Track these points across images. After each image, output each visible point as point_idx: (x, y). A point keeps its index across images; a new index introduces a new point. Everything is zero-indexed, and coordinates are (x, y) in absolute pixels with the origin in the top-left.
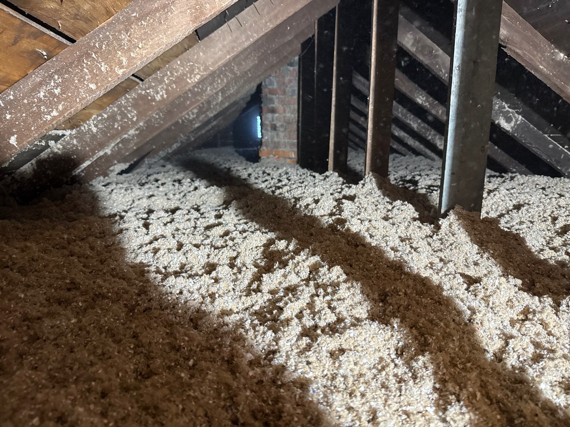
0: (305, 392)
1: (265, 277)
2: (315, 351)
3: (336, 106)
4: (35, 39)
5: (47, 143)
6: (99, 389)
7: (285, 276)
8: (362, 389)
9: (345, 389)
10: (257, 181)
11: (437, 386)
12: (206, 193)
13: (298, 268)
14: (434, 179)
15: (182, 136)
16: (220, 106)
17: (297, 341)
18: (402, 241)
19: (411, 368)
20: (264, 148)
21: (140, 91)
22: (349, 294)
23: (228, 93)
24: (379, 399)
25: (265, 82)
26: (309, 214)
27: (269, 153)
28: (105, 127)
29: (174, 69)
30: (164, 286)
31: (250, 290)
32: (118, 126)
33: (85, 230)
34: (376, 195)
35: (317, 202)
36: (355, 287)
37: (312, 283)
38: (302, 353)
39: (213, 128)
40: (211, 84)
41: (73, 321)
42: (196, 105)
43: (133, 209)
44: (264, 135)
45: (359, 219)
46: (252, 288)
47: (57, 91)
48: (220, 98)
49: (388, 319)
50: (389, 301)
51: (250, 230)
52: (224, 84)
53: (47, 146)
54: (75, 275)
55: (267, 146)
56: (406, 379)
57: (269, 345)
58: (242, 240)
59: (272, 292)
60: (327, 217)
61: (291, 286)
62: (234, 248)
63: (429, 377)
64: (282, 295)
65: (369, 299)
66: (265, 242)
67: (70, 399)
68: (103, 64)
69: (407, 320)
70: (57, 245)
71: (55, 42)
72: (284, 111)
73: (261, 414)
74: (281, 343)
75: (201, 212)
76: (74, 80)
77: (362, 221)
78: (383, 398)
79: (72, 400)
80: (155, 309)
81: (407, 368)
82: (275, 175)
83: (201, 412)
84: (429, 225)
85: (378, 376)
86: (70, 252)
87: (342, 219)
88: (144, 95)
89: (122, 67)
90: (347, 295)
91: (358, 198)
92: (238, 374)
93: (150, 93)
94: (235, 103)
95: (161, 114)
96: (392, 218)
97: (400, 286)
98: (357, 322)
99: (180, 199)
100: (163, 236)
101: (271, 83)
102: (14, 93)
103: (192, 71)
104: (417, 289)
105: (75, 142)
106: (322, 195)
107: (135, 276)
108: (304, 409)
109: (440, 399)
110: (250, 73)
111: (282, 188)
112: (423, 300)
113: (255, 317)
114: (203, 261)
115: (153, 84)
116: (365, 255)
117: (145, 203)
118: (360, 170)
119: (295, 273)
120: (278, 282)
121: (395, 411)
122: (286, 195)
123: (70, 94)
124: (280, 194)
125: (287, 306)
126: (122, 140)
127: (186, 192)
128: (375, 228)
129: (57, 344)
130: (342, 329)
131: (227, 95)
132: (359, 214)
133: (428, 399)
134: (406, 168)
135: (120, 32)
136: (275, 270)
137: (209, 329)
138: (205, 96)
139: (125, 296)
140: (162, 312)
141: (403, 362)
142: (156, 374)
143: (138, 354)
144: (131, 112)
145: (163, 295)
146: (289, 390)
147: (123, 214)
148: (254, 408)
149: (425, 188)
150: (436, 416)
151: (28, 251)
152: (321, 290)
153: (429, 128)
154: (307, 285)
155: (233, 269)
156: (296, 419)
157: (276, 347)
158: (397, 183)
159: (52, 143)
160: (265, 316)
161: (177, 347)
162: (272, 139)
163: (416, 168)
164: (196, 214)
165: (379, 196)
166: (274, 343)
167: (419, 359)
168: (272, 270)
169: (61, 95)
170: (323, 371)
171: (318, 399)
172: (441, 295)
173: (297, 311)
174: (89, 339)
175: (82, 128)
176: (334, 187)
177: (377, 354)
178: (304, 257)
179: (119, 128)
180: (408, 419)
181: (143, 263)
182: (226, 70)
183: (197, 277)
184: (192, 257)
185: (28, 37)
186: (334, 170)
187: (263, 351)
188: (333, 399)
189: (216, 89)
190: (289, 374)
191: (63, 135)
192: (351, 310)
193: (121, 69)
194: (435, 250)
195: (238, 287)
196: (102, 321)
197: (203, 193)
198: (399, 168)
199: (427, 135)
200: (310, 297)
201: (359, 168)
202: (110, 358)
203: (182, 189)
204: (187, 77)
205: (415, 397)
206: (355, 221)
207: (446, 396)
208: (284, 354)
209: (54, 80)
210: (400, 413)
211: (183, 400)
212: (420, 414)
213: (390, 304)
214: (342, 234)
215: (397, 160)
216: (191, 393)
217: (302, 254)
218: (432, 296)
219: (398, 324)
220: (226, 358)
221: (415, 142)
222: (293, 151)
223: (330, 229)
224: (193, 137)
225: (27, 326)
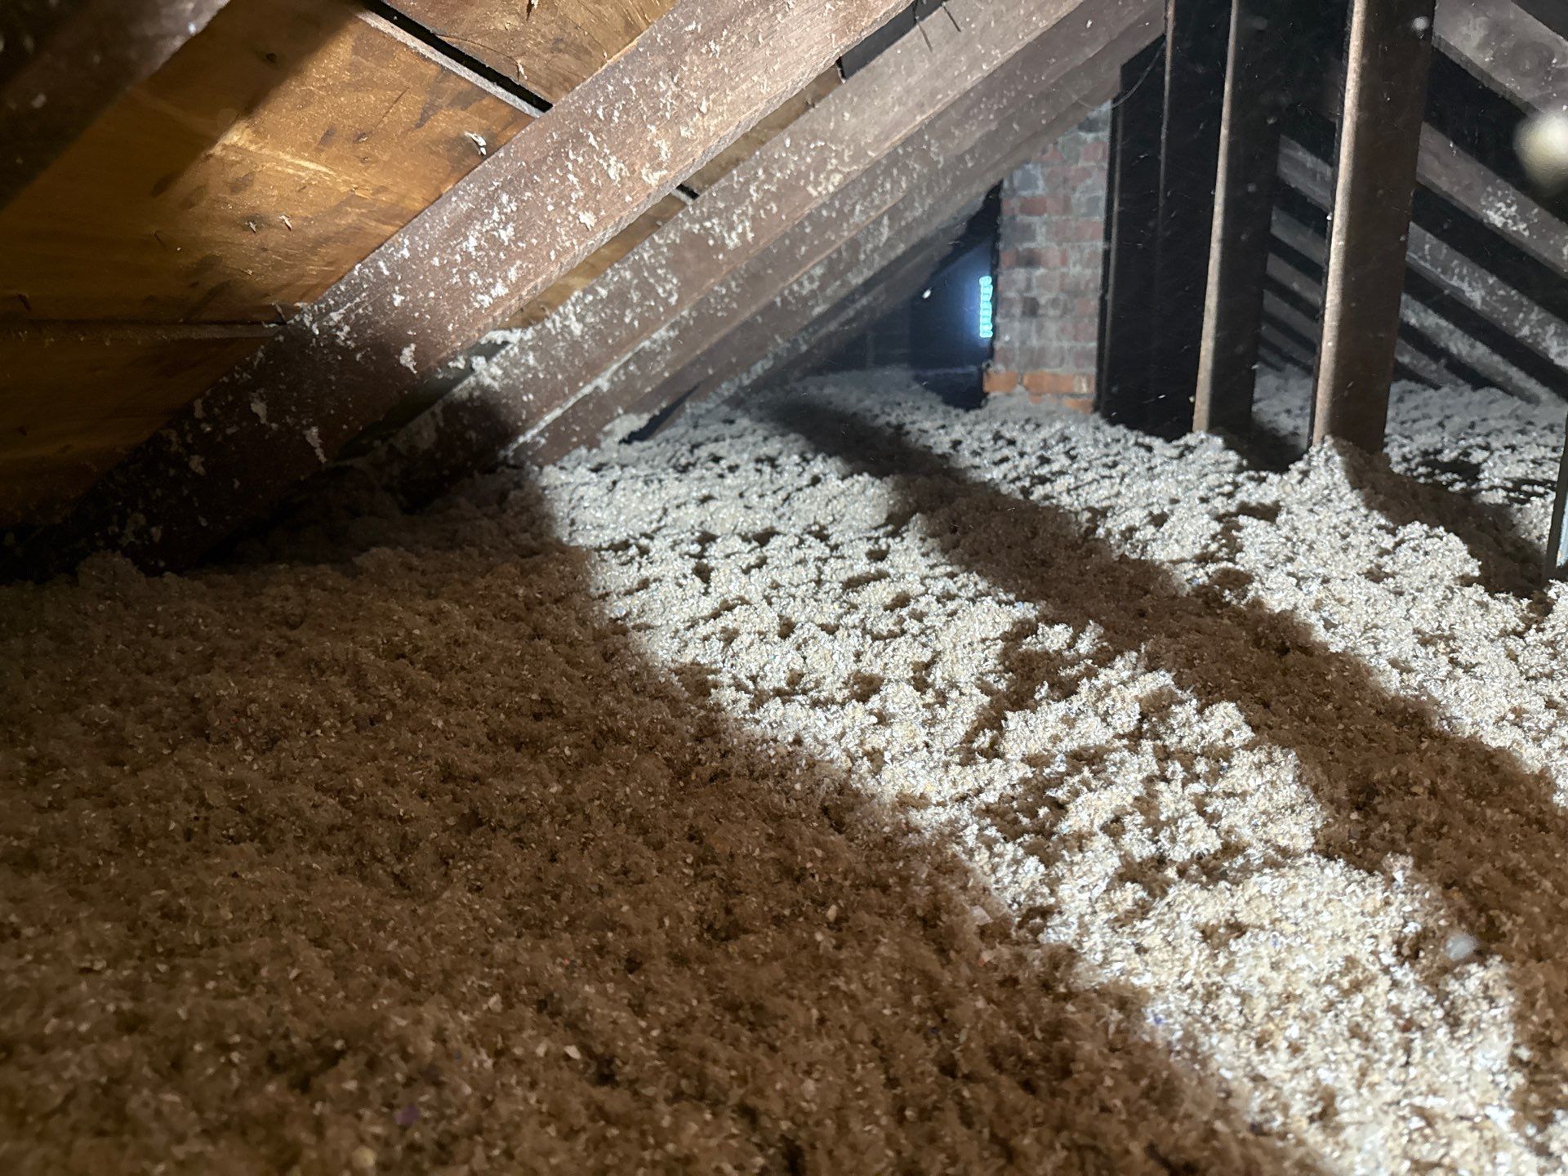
0: (1132, 1019)
1: (1013, 719)
2: (1161, 922)
3: (1226, 242)
4: (464, 108)
5: (468, 362)
6: (623, 951)
7: (1069, 721)
8: (1294, 1032)
9: (1244, 1028)
10: (977, 461)
11: (1524, 1054)
12: (843, 493)
13: (1108, 701)
14: (1534, 462)
15: (780, 341)
16: (882, 256)
17: (1107, 891)
18: (1425, 642)
19: (1441, 997)
20: (998, 368)
21: (687, 225)
22: (1259, 781)
23: (909, 216)
24: (1344, 1067)
25: (1011, 182)
26: (1134, 556)
27: (1012, 382)
28: (602, 321)
29: (776, 161)
30: (758, 722)
31: (971, 751)
32: (632, 320)
33: (562, 578)
34: (1344, 506)
35: (1159, 520)
36: (1279, 764)
37: (1147, 745)
38: (1121, 922)
39: (859, 314)
40: (865, 195)
41: (553, 790)
42: (823, 256)
43: (664, 532)
44: (1001, 329)
45: (1289, 574)
46: (975, 745)
47: (506, 235)
48: (886, 233)
49: (1376, 856)
50: (1381, 809)
51: (962, 593)
52: (901, 195)
53: (470, 370)
54: (552, 682)
55: (1007, 362)
56: (1425, 1024)
57: (1031, 894)
58: (944, 618)
59: (1031, 761)
60: (1192, 566)
61: (1086, 749)
62: (924, 639)
63: (1500, 1026)
64: (1062, 769)
65: (1319, 798)
66: (1008, 628)
67: (561, 965)
68: (613, 160)
69: (1436, 863)
70: (502, 610)
71: (505, 111)
72: (1064, 261)
73: (1013, 1058)
74: (1064, 891)
75: (832, 542)
76: (544, 205)
77: (1300, 580)
78: (1356, 1065)
79: (567, 968)
80: (738, 775)
81: (1429, 994)
82: (1029, 442)
83: (863, 1033)
84: (1512, 600)
85: (1341, 1006)
86: (535, 629)
87: (1238, 572)
88: (699, 235)
89: (658, 166)
90: (1253, 785)
91: (1289, 513)
92: (952, 954)
93: (712, 228)
94: (923, 244)
95: (733, 284)
96: (1393, 575)
97: (1414, 767)
98: (1281, 858)
99: (775, 509)
100: (744, 601)
101: (1029, 182)
102: (412, 242)
103: (820, 165)
104: (1470, 781)
105: (531, 360)
106: (1174, 501)
107: (687, 694)
108: (1130, 1062)
109: (1529, 1091)
110: (972, 158)
111: (1051, 482)
112: (1489, 812)
113: (989, 821)
114: (847, 668)
115: (721, 205)
116: (1309, 677)
117: (692, 515)
118: (1291, 428)
119: (1096, 714)
120: (1048, 735)
121: (1390, 1104)
122: (1066, 500)
123: (534, 241)
124: (1047, 497)
125: (1079, 800)
126: (637, 354)
127: (790, 488)
128: (1340, 601)
129: (520, 840)
130: (1238, 871)
131: (903, 223)
132: (1290, 560)
133: (1491, 1086)
134: (1441, 425)
135: (655, 74)
136: (1038, 703)
137: (874, 837)
138: (849, 230)
139: (668, 738)
140: (755, 785)
141: (1418, 977)
142: (746, 931)
143: (704, 879)
144: (665, 280)
145: (755, 743)
146: (1088, 1009)
147: (644, 542)
148: (996, 1041)
149: (1505, 488)
150: (1514, 1136)
151: (445, 623)
152: (1175, 768)
153: (1525, 301)
154: (1134, 749)
155: (924, 693)
156: (1109, 1082)
157: (1052, 900)
158: (1408, 469)
159: (479, 362)
160: (1016, 821)
161: (797, 873)
162: (1023, 343)
163: (1472, 426)
164: (819, 549)
165: (1354, 509)
166: (1046, 890)
167: (1470, 975)
168: (1031, 702)
169: (515, 242)
170: (1181, 974)
171: (1169, 1043)
172: (1547, 802)
173: (1106, 816)
174: (591, 835)
175: (549, 325)
176: (1212, 479)
177: (1339, 946)
178: (1125, 674)
179: (636, 323)
180: (1428, 1131)
181: (698, 664)
182: (907, 155)
183: (834, 708)
184: (817, 657)
185: (451, 105)
186: (1213, 428)
187: (1015, 906)
188: (1211, 1047)
189: (878, 207)
190: (1087, 970)
191: (505, 343)
192: (1264, 825)
193: (654, 170)
194: (1532, 673)
195: (938, 741)
196: (619, 795)
197: (835, 493)
198: (1417, 426)
199: (1517, 324)
200: (1142, 781)
201: (1286, 424)
202: (642, 881)
203: (781, 482)
204: (808, 182)
205: (1452, 1075)
206: (1280, 579)
207: (1550, 1083)
208: (1073, 919)
209: (501, 206)
210: (1406, 1112)
211: (820, 998)
212: (1467, 1124)
213: (1385, 817)
214: (1238, 616)
215: (1411, 401)
216: (840, 982)
217: (1119, 663)
218: (1516, 802)
219: (1408, 873)
220: (920, 912)
221: (1472, 346)
222: (1083, 375)
223: (1200, 601)
224: (806, 342)
225: (454, 793)
